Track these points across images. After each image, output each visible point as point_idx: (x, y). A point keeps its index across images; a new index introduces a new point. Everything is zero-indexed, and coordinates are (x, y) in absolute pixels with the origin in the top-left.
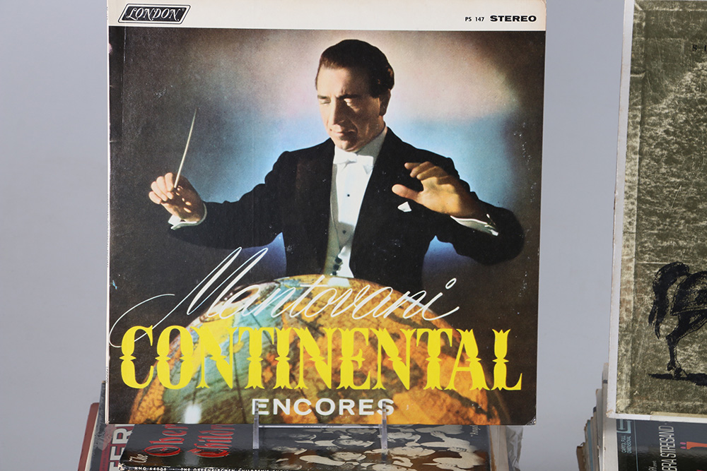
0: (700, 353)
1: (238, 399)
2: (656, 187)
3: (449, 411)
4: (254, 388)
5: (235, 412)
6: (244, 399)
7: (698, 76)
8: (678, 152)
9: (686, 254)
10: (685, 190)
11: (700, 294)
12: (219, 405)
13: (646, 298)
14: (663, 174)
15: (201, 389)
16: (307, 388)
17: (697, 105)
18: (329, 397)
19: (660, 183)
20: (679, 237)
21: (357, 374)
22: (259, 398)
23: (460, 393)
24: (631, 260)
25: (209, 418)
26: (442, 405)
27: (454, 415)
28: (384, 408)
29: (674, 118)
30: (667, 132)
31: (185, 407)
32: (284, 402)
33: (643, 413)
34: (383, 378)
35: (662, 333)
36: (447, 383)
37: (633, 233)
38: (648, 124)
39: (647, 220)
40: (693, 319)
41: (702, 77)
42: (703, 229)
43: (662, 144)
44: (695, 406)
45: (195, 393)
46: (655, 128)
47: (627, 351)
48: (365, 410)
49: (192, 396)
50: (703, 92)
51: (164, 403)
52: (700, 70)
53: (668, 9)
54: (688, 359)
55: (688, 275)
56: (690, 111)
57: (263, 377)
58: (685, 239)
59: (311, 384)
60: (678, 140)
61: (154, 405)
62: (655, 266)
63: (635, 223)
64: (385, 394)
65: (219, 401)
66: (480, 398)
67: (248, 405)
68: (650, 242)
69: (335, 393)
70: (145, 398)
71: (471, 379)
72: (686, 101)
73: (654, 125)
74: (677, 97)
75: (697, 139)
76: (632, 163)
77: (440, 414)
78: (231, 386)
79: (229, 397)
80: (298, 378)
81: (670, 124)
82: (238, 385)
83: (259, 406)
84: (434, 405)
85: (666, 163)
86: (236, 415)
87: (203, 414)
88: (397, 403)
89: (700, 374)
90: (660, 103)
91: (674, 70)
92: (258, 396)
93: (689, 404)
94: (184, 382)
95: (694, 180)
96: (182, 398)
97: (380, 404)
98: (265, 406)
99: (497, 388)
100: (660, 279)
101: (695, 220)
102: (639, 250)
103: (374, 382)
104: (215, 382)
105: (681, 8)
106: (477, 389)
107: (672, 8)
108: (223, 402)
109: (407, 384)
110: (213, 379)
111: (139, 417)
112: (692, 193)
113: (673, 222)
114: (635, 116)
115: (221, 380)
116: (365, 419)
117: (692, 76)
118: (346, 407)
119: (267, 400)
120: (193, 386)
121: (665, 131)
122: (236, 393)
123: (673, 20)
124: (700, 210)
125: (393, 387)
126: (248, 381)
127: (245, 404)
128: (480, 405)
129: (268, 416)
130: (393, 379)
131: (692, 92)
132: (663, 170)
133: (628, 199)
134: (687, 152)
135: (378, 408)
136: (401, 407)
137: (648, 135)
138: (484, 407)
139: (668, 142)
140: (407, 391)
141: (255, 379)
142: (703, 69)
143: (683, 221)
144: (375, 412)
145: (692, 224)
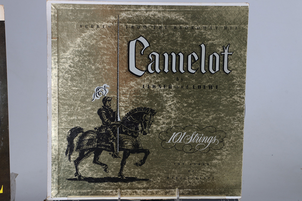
0: (89, 168)
2: (66, 92)
7: (83, 40)
8: (76, 75)
9: (82, 122)
10: (80, 93)
11: (89, 141)
13: (64, 144)
14: (70, 86)
17: (83, 53)
19: (68, 90)
20: (78, 115)
24: (56, 126)
29: (73, 59)
30: (70, 66)
33: (64, 196)
37: (56, 114)
38: (61, 63)
39: (63, 108)
40: (86, 153)
41: (85, 40)
42: (89, 111)
43: (68, 72)
44: (88, 192)
46: (64, 64)
47: (56, 169)
50: (86, 47)
52: (84, 37)
53: (67, 8)
54: (84, 171)
55: (83, 132)
56: (80, 56)
58: (81, 116)
60: (76, 70)
62: (68, 129)
63: (57, 109)
68: (65, 118)
72: (78, 51)
73: (64, 63)
74: (74, 50)
75: (84, 69)
76: (55, 81)
81: (71, 63)
85: (70, 81)
89: (90, 177)
90: (66, 52)
91: (72, 37)
93: (85, 191)
95: (84, 88)
100: (70, 135)
101: (85, 107)
102: (60, 121)
105: (73, 7)
107: (69, 8)
112: (83, 94)
113: (75, 108)
114: (55, 59)
117: (80, 40)
121: (69, 66)
123: (70, 13)
124: (87, 102)
131: (81, 47)
132: (69, 84)
133: (53, 98)
134: (80, 75)
137: (62, 68)
139: (71, 71)
142: (85, 36)
143: (79, 108)
145: (84, 108)
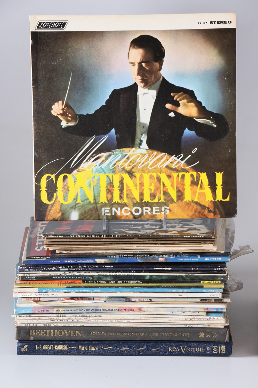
1: (96, 208)
3: (195, 211)
4: (103, 203)
5: (95, 214)
6: (99, 208)
12: (87, 211)
15: (78, 203)
16: (128, 202)
18: (139, 206)
21: (151, 195)
22: (106, 207)
23: (201, 203)
25: (82, 217)
26: (192, 209)
27: (198, 214)
28: (164, 210)
31: (71, 212)
32: (117, 209)
34: (164, 196)
36: (194, 198)
45: (75, 206)
48: (156, 212)
49: (74, 207)
51: (61, 210)
57: (107, 197)
59: (130, 200)
61: (56, 212)
64: (165, 204)
65: (87, 209)
66: (210, 204)
67: (100, 211)
69: (141, 204)
70: (52, 208)
71: (206, 196)
77: (191, 213)
78: (92, 202)
79: (92, 207)
80: (124, 197)
82: (95, 201)
83: (106, 211)
84: (188, 209)
86: (95, 215)
87: (79, 216)
88: (171, 209)
92: (105, 206)
94: (70, 200)
96: (69, 208)
97: (163, 209)
98: (108, 211)
99: (218, 200)
103: (159, 198)
104: (85, 200)
106: (209, 200)
108: (89, 210)
109: (175, 199)
110: (83, 199)
111: (50, 217)
115: (88, 199)
116: (156, 216)
118: (147, 211)
119: (109, 208)
120: (74, 202)
122: (95, 205)
125: (168, 201)
126: (100, 199)
127: (99, 211)
128: (210, 208)
129: (110, 216)
130: (168, 197)
135: (162, 211)
136: (173, 210)
138: (212, 209)
140: (175, 202)
141: (103, 199)
144: (161, 213)
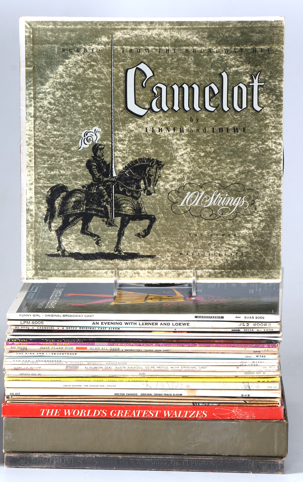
0: (76, 240)
2: (45, 138)
7: (67, 68)
8: (57, 115)
9: (65, 179)
10: (63, 139)
11: (75, 204)
13: (42, 207)
14: (49, 129)
17: (67, 86)
19: (47, 135)
20: (60, 168)
24: (32, 184)
29: (53, 94)
30: (50, 103)
33: (43, 278)
35: (52, 228)
37: (32, 167)
38: (38, 99)
39: (40, 158)
40: (71, 219)
41: (69, 69)
42: (75, 163)
43: (47, 111)
44: (74, 273)
46: (43, 101)
47: (32, 241)
50: (70, 77)
52: (67, 64)
53: (46, 27)
54: (69, 243)
55: (67, 191)
56: (63, 90)
58: (64, 170)
60: (57, 108)
62: (47, 187)
63: (33, 161)
68: (43, 172)
72: (60, 83)
73: (42, 99)
74: (55, 81)
75: (68, 107)
76: (30, 123)
81: (52, 98)
85: (51, 123)
89: (76, 253)
90: (45, 85)
91: (52, 65)
93: (71, 271)
95: (68, 133)
100: (50, 195)
101: (70, 158)
102: (37, 177)
105: (54, 26)
107: (48, 26)
112: (67, 141)
113: (57, 159)
114: (30, 94)
117: (63, 68)
121: (48, 103)
123: (49, 33)
124: (72, 152)
131: (63, 78)
132: (49, 127)
133: (28, 145)
134: (63, 115)
137: (39, 106)
139: (51, 109)
142: (69, 63)
143: (62, 159)
145: (68, 160)
